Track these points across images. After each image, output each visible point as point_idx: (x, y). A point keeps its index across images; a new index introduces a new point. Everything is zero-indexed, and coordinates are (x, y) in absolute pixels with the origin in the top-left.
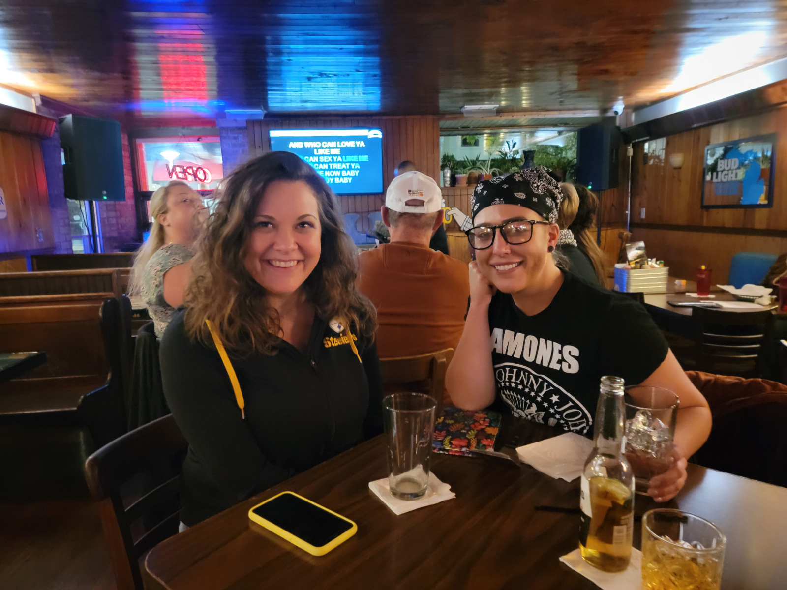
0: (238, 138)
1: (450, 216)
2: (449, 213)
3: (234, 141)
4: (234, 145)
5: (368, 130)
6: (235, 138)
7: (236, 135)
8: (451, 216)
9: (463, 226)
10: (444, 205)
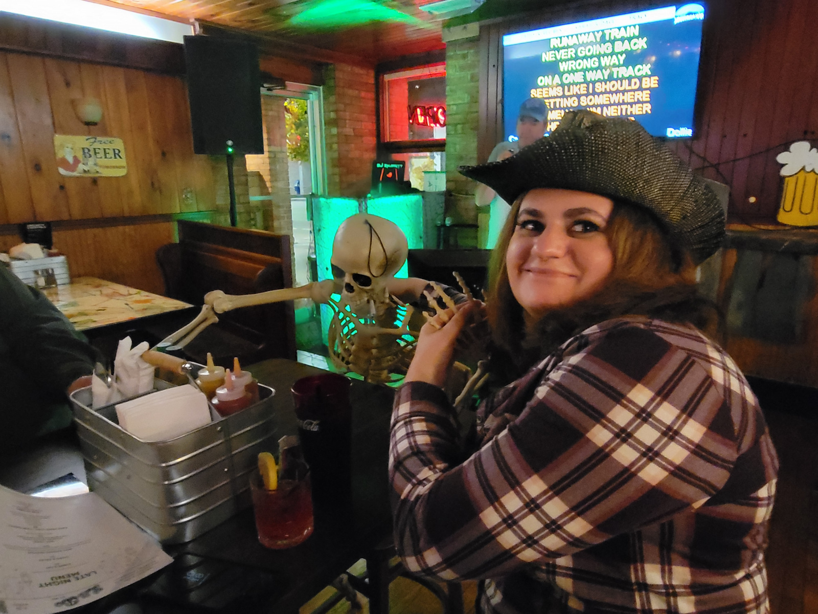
0: (468, 56)
5: (674, 8)
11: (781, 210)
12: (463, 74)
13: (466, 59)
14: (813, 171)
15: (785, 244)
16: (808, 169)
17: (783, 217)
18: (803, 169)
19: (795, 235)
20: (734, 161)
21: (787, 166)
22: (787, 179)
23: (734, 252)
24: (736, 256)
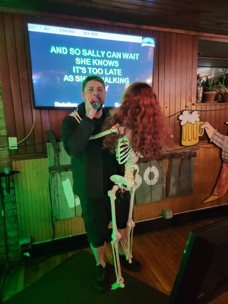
5: (141, 38)
9: (212, 139)
10: (198, 120)
11: (183, 140)
14: (191, 123)
15: (188, 154)
16: (189, 122)
17: (184, 143)
19: (188, 150)
21: (182, 121)
22: (183, 126)
23: (168, 160)
24: (169, 162)
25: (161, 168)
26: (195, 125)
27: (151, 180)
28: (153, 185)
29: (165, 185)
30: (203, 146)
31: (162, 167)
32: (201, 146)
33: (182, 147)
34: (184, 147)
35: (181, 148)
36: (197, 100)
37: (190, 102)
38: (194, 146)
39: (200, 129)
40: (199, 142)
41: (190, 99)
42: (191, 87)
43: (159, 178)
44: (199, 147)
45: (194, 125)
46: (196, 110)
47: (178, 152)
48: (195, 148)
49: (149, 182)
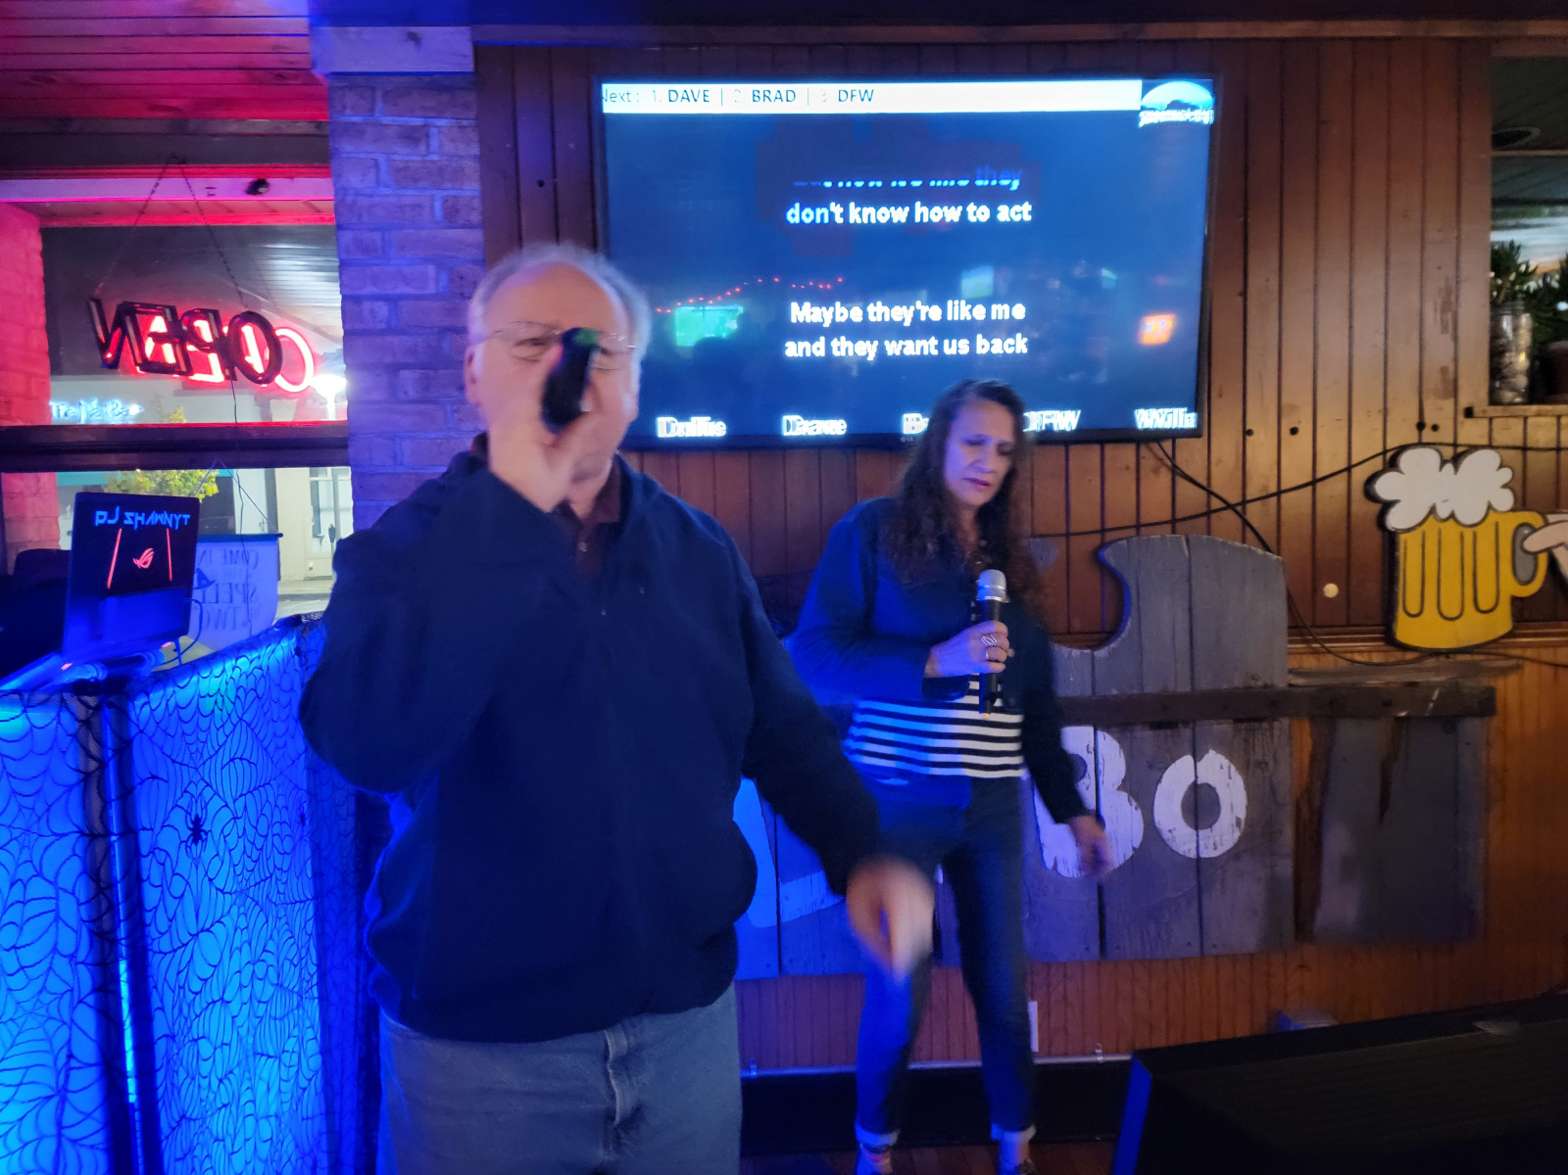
0: (427, 136)
1: (1535, 554)
2: (1534, 543)
3: (403, 154)
4: (406, 176)
5: (1136, 85)
6: (412, 137)
7: (418, 121)
8: (1543, 560)
10: (1505, 500)
11: (1401, 615)
12: (410, 195)
13: (422, 148)
14: (1452, 516)
15: (1434, 698)
16: (1443, 513)
17: (1407, 630)
18: (1432, 511)
19: (1436, 670)
20: (1279, 493)
21: (1397, 506)
22: (1402, 537)
23: (1306, 726)
24: (1311, 736)
25: (1261, 765)
26: (1486, 534)
27: (1197, 828)
28: (1210, 859)
29: (1286, 868)
30: (1547, 655)
31: (1266, 764)
32: (1529, 653)
33: (1398, 655)
34: (1410, 656)
35: (1392, 659)
36: (1500, 388)
37: (1446, 397)
38: (1478, 653)
39: (1519, 552)
40: (1515, 628)
41: (1444, 380)
42: (1449, 316)
43: (1246, 819)
44: (1512, 662)
45: (1477, 529)
46: (1490, 446)
47: (1373, 682)
48: (1485, 664)
49: (1182, 838)
